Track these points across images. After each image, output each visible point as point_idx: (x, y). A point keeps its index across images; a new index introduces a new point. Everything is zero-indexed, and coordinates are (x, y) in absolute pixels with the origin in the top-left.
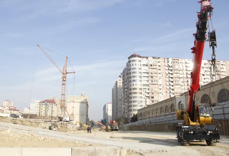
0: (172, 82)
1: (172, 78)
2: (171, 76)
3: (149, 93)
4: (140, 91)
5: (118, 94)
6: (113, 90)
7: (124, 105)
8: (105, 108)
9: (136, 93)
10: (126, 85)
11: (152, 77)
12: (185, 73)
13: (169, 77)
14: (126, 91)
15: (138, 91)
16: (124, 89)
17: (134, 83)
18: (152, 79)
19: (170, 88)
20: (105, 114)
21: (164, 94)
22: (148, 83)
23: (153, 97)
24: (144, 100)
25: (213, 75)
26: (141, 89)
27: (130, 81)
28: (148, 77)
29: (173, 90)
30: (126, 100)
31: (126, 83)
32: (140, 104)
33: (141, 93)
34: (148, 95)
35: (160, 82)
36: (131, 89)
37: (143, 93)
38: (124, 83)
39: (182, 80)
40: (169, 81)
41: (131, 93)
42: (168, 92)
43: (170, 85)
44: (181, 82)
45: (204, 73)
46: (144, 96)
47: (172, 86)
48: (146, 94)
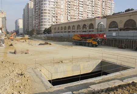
0: (69, 7)
1: (70, 5)
2: (69, 3)
3: (54, 14)
4: (49, 12)
5: (30, 13)
6: (24, 10)
7: (35, 21)
8: (16, 22)
9: (46, 13)
10: (37, 6)
11: (57, 3)
12: (78, 3)
13: (68, 4)
14: (37, 11)
15: (47, 11)
16: (35, 9)
17: (45, 6)
18: (57, 4)
19: (68, 12)
20: (17, 26)
21: (64, 15)
22: (54, 7)
23: (57, 17)
24: (51, 18)
25: (93, 6)
26: (49, 10)
27: (42, 4)
28: (54, 2)
29: (69, 13)
30: (37, 18)
31: (37, 5)
32: (49, 21)
33: (49, 13)
34: (54, 15)
35: (62, 7)
36: (42, 10)
37: (51, 13)
38: (35, 5)
39: (75, 7)
40: (68, 7)
41: (42, 13)
42: (67, 14)
43: (68, 9)
44: (75, 8)
45: (88, 4)
46: (51, 16)
47: (69, 10)
48: (52, 14)
